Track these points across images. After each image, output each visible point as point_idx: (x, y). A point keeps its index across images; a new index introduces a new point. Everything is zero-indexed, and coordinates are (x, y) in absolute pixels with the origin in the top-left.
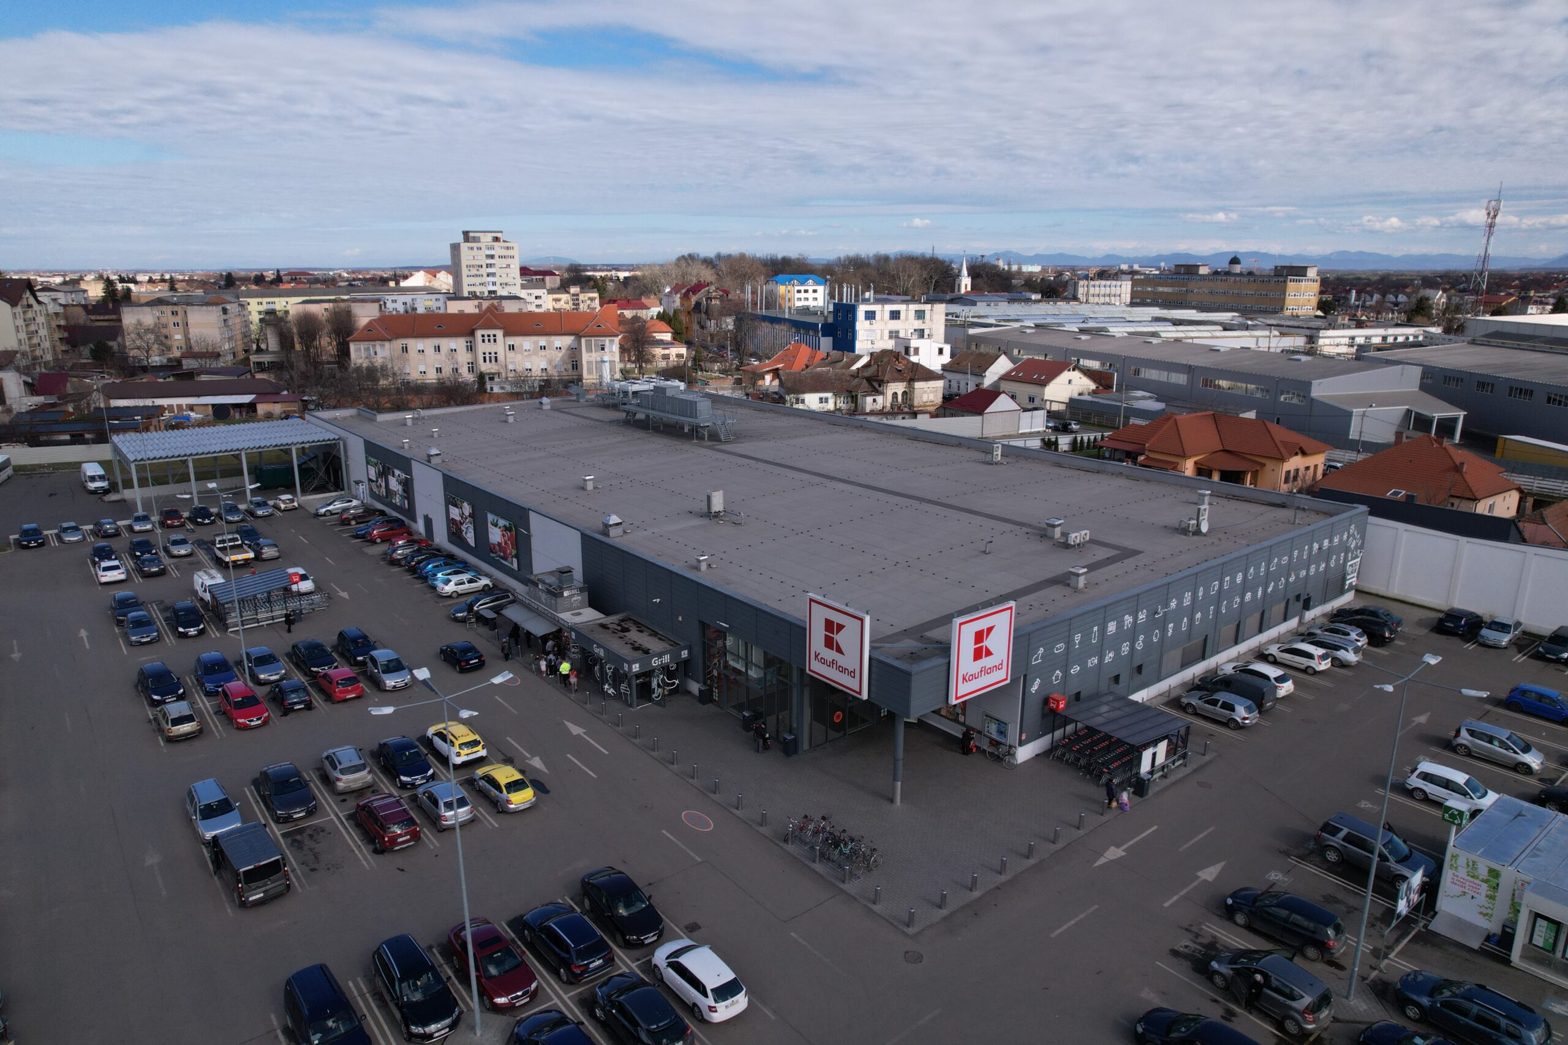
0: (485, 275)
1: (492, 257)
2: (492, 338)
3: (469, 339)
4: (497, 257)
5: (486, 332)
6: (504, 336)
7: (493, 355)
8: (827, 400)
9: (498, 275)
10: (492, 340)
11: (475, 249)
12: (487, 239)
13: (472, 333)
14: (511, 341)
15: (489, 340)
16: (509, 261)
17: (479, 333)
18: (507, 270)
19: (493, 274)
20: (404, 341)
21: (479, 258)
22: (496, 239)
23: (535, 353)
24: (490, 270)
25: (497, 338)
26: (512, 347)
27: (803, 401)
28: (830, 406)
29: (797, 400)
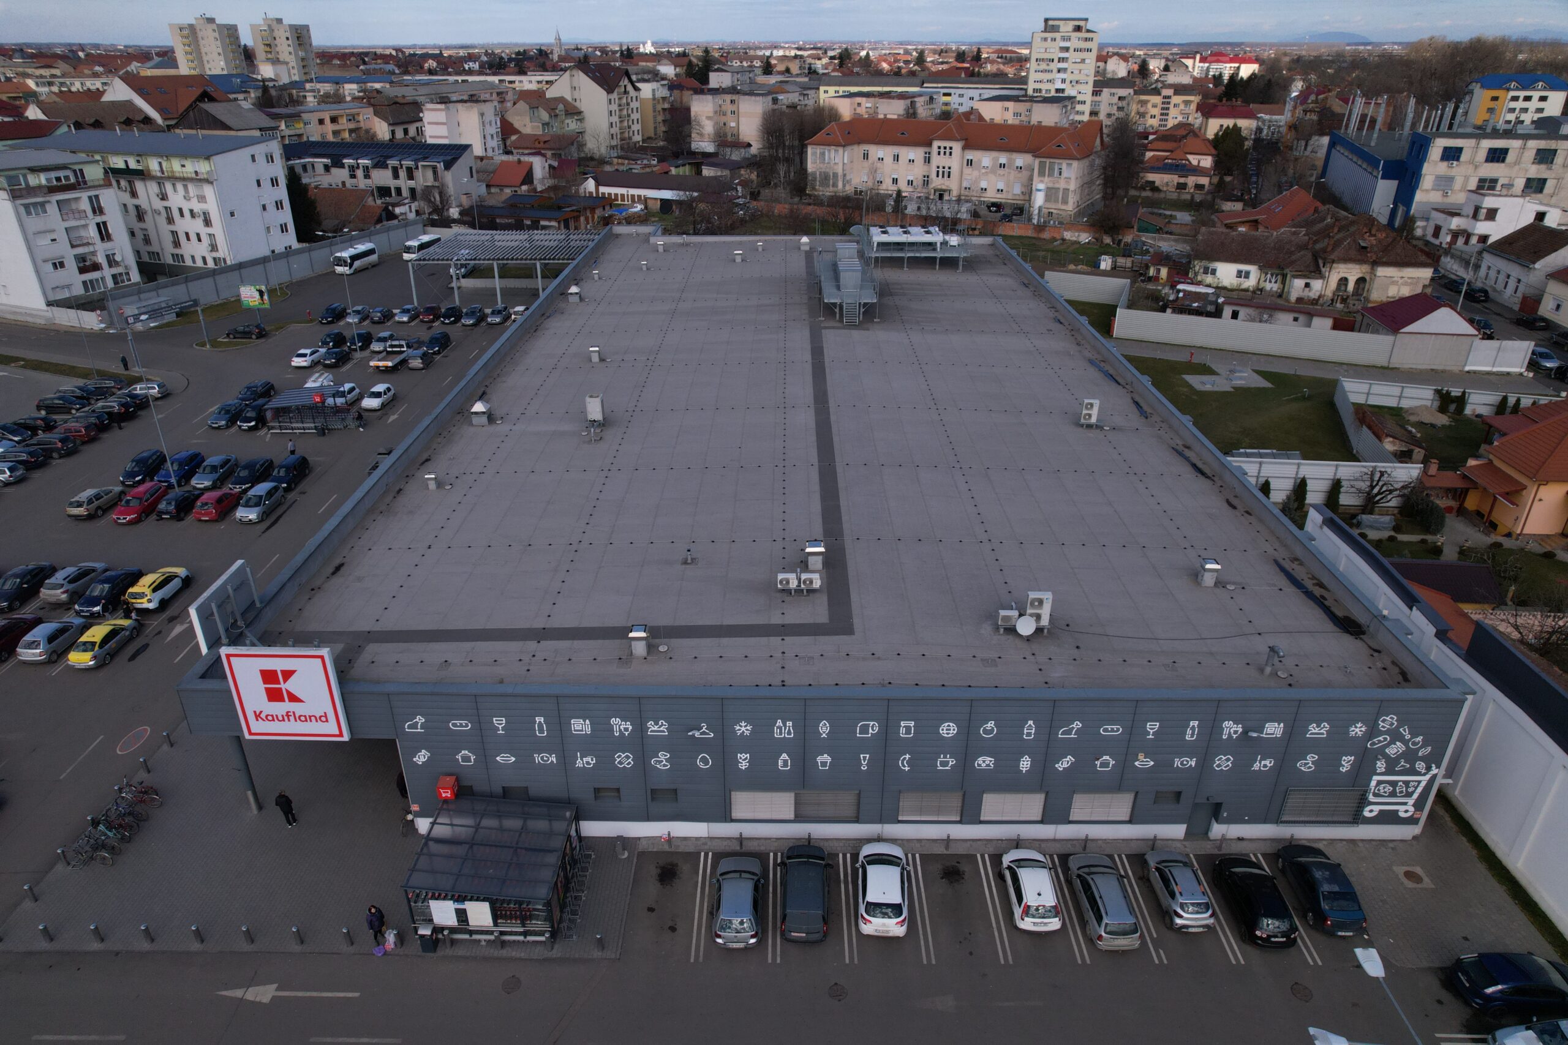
0: (1055, 70)
1: (1067, 49)
2: (948, 151)
3: (927, 149)
4: (1071, 50)
5: (943, 144)
6: (964, 148)
7: (946, 170)
8: (1247, 275)
9: (1069, 71)
10: (948, 153)
11: (1049, 40)
12: (1067, 28)
13: (930, 145)
14: (970, 155)
15: (945, 153)
16: (1084, 55)
17: (936, 144)
18: (1081, 66)
19: (1065, 70)
20: (866, 147)
21: (1052, 50)
22: (1078, 29)
23: (993, 172)
24: (1062, 65)
25: (953, 151)
26: (970, 163)
27: (1214, 272)
28: (1251, 283)
29: (1206, 272)
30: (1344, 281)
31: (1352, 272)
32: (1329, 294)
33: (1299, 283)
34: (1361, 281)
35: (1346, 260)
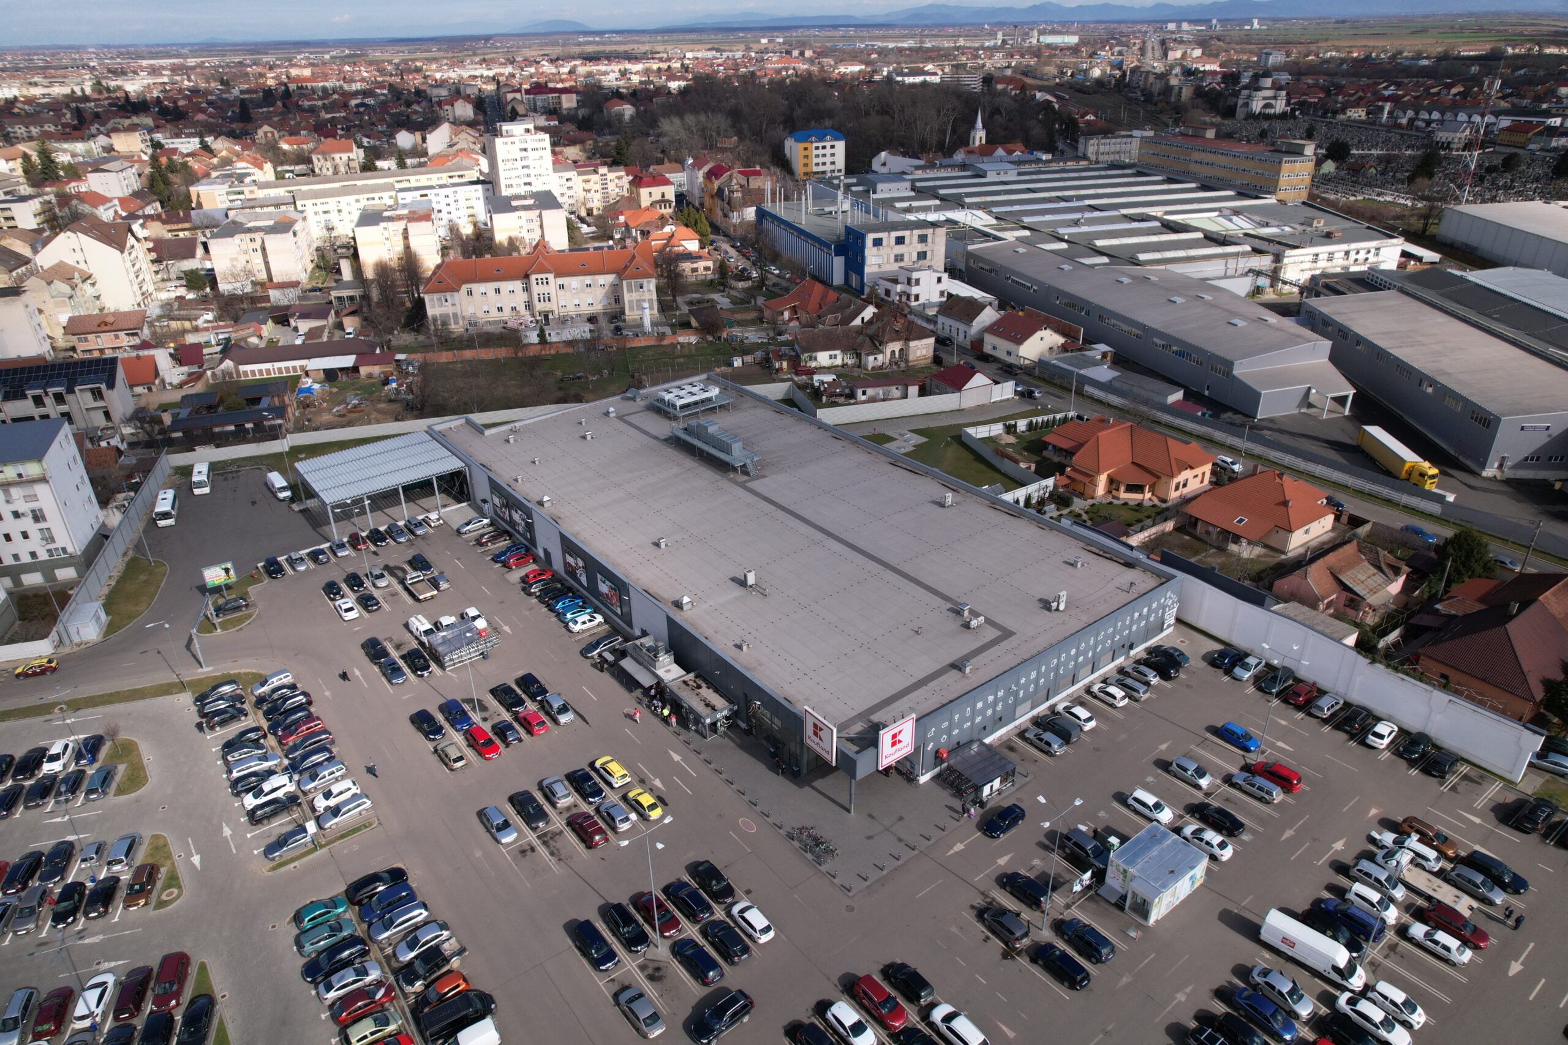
0: (520, 168)
1: (526, 150)
2: (544, 281)
3: (525, 282)
4: (529, 150)
5: (539, 276)
6: (555, 277)
7: (546, 295)
8: (835, 357)
10: (545, 283)
11: (509, 143)
12: (519, 131)
13: (527, 278)
14: (560, 281)
15: (542, 283)
16: (540, 153)
17: (533, 277)
19: (527, 167)
20: (469, 286)
21: (513, 151)
22: (528, 131)
23: (583, 291)
24: (525, 163)
25: (548, 280)
26: (562, 287)
27: (816, 359)
28: (838, 361)
29: (811, 359)
30: (893, 352)
31: (896, 346)
32: (887, 361)
33: (871, 358)
34: (901, 350)
35: (893, 340)
